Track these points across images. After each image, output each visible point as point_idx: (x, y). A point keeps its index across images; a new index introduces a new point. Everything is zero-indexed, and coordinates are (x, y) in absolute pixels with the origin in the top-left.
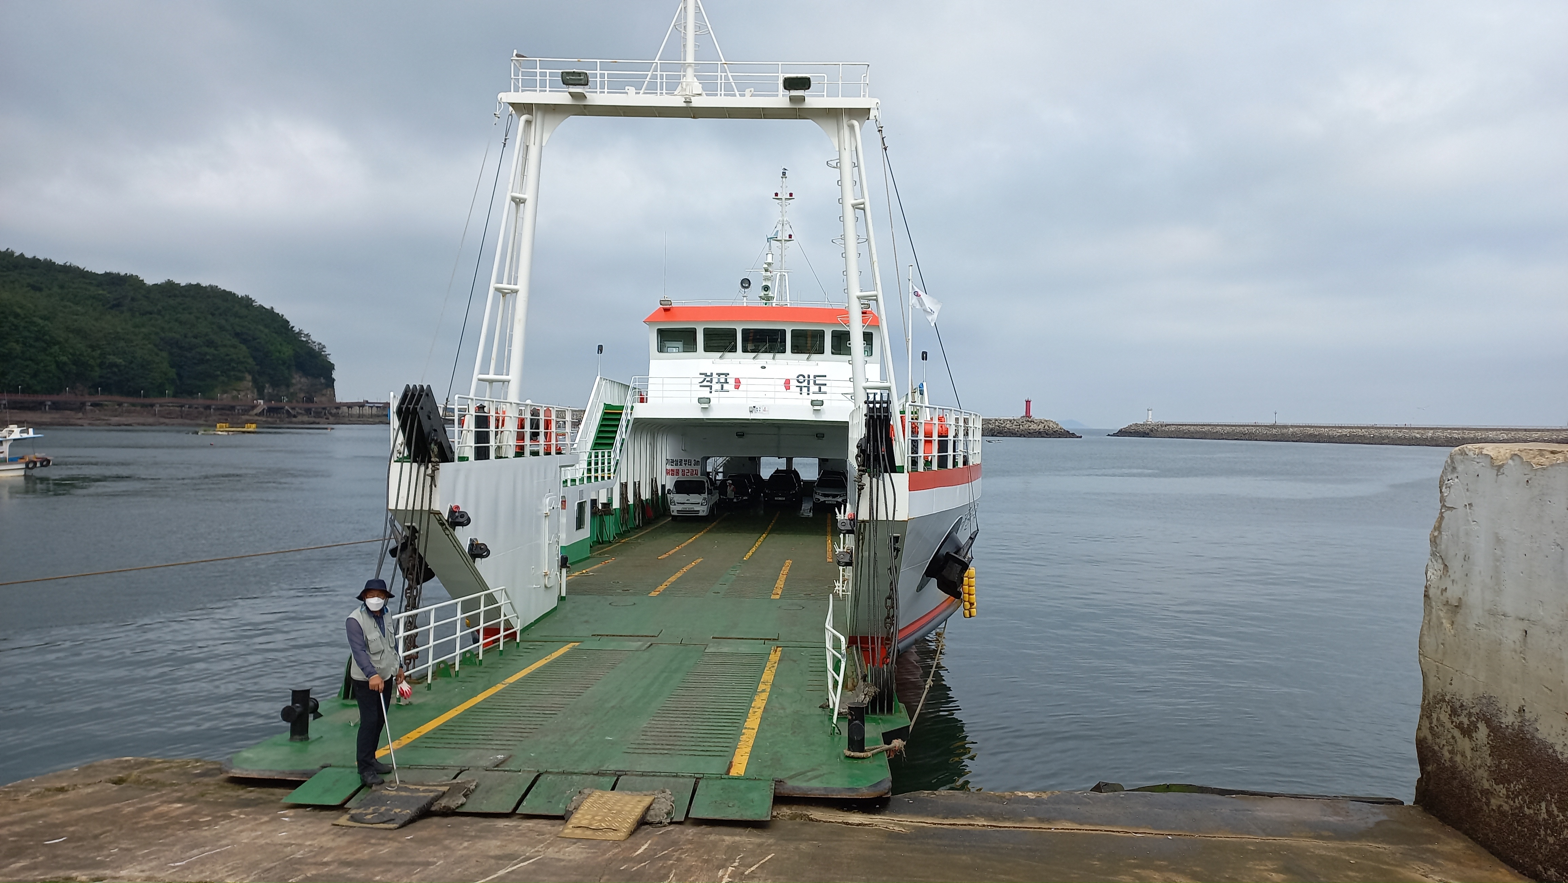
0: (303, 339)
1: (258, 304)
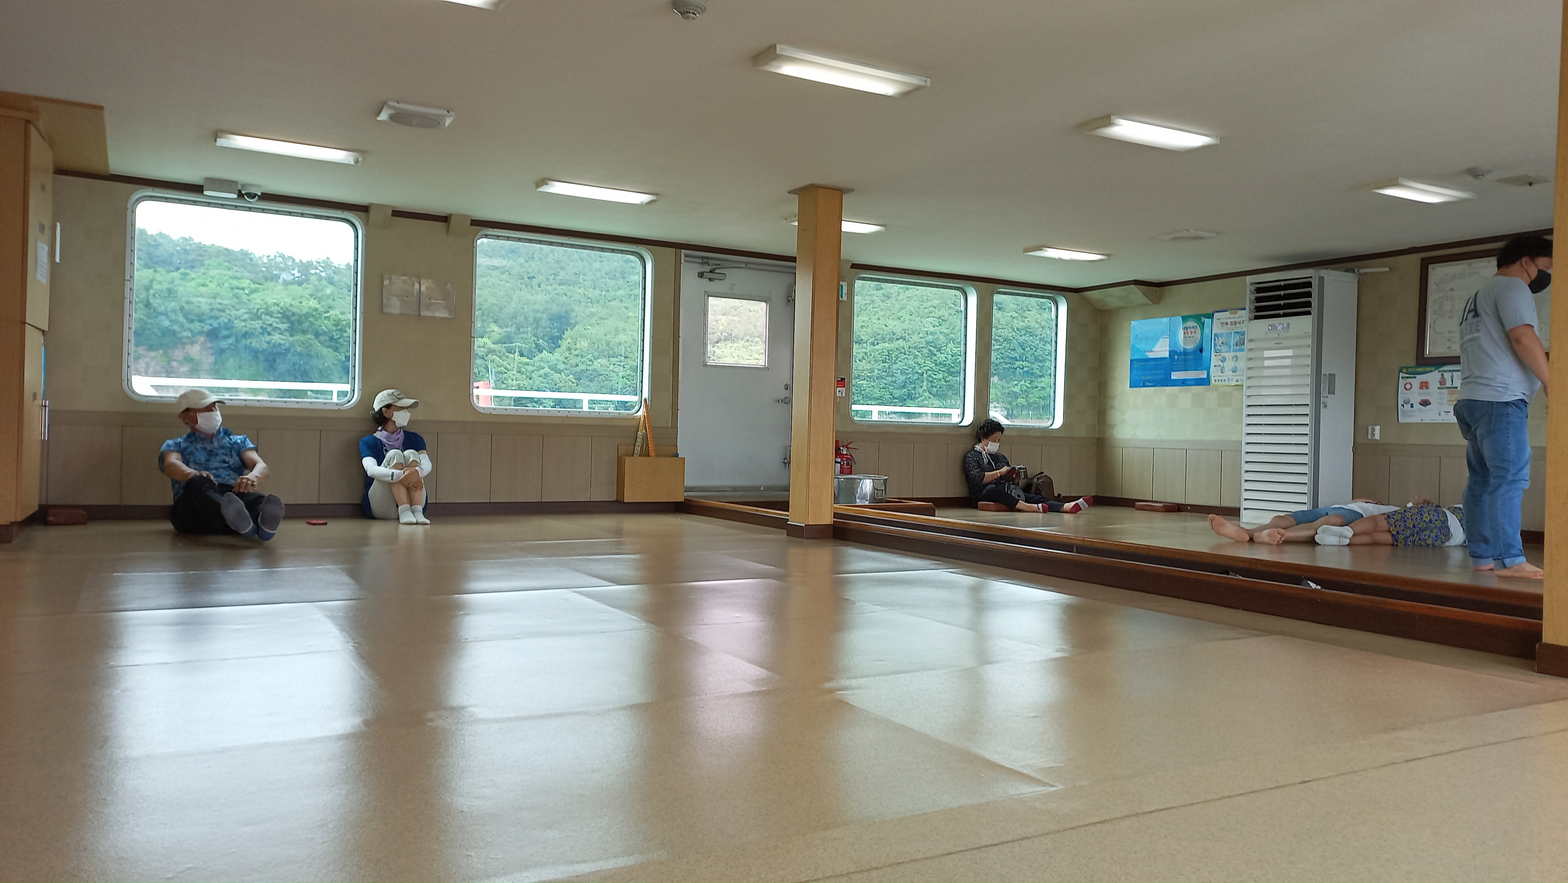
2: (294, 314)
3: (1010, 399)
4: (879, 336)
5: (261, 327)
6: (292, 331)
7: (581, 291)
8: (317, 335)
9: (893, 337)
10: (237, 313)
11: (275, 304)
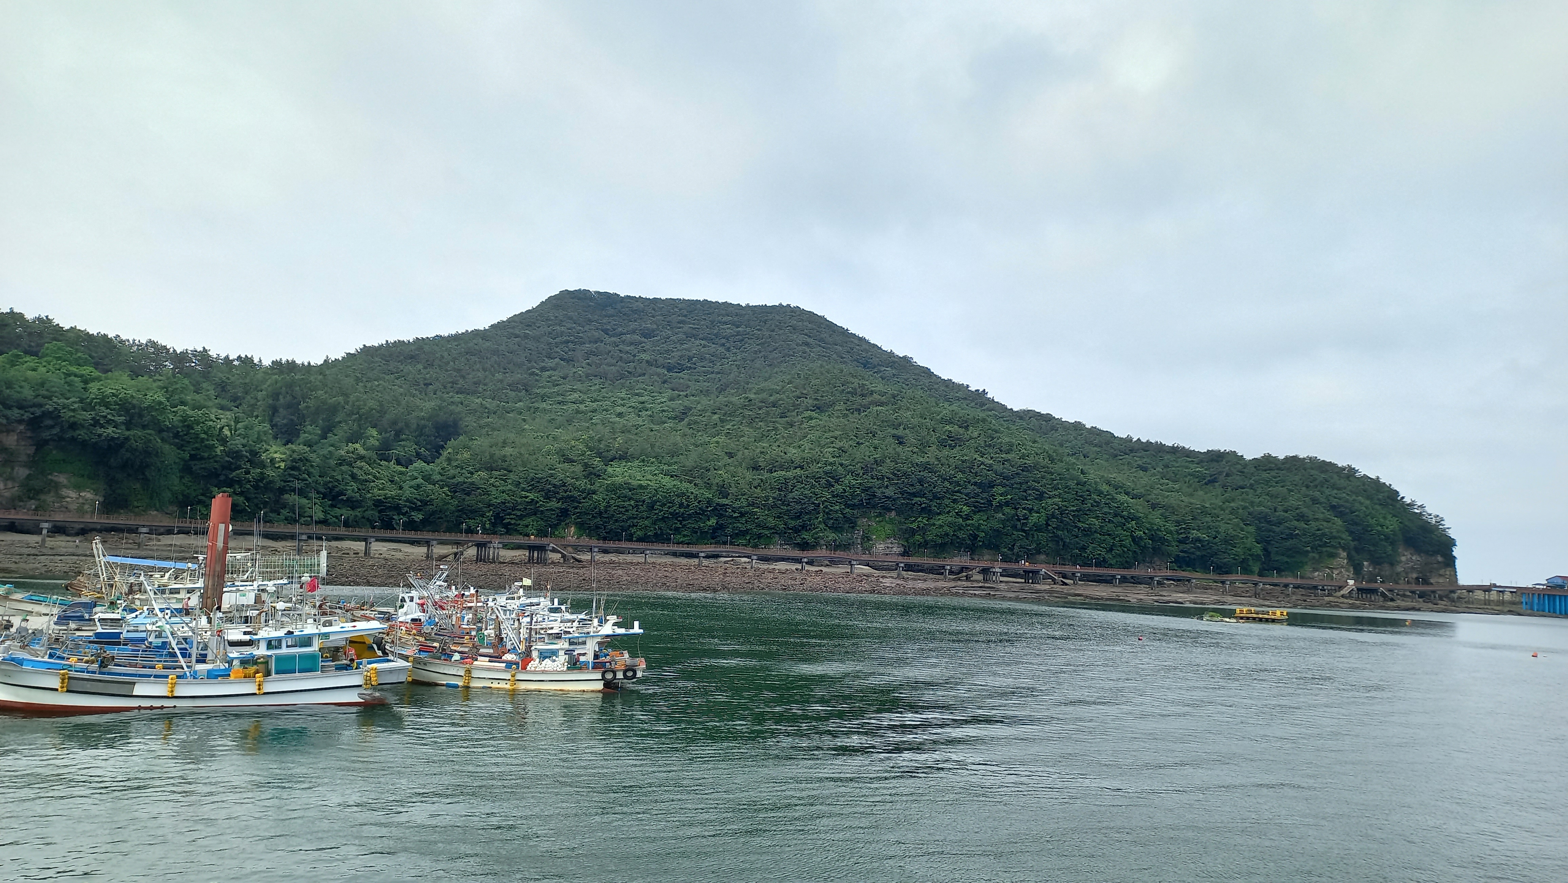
0: (1416, 511)
1: (1362, 474)
2: (134, 407)
3: (906, 536)
4: (777, 464)
5: (93, 419)
6: (129, 425)
7: (478, 401)
8: (161, 431)
9: (791, 464)
10: (66, 401)
11: (114, 395)
